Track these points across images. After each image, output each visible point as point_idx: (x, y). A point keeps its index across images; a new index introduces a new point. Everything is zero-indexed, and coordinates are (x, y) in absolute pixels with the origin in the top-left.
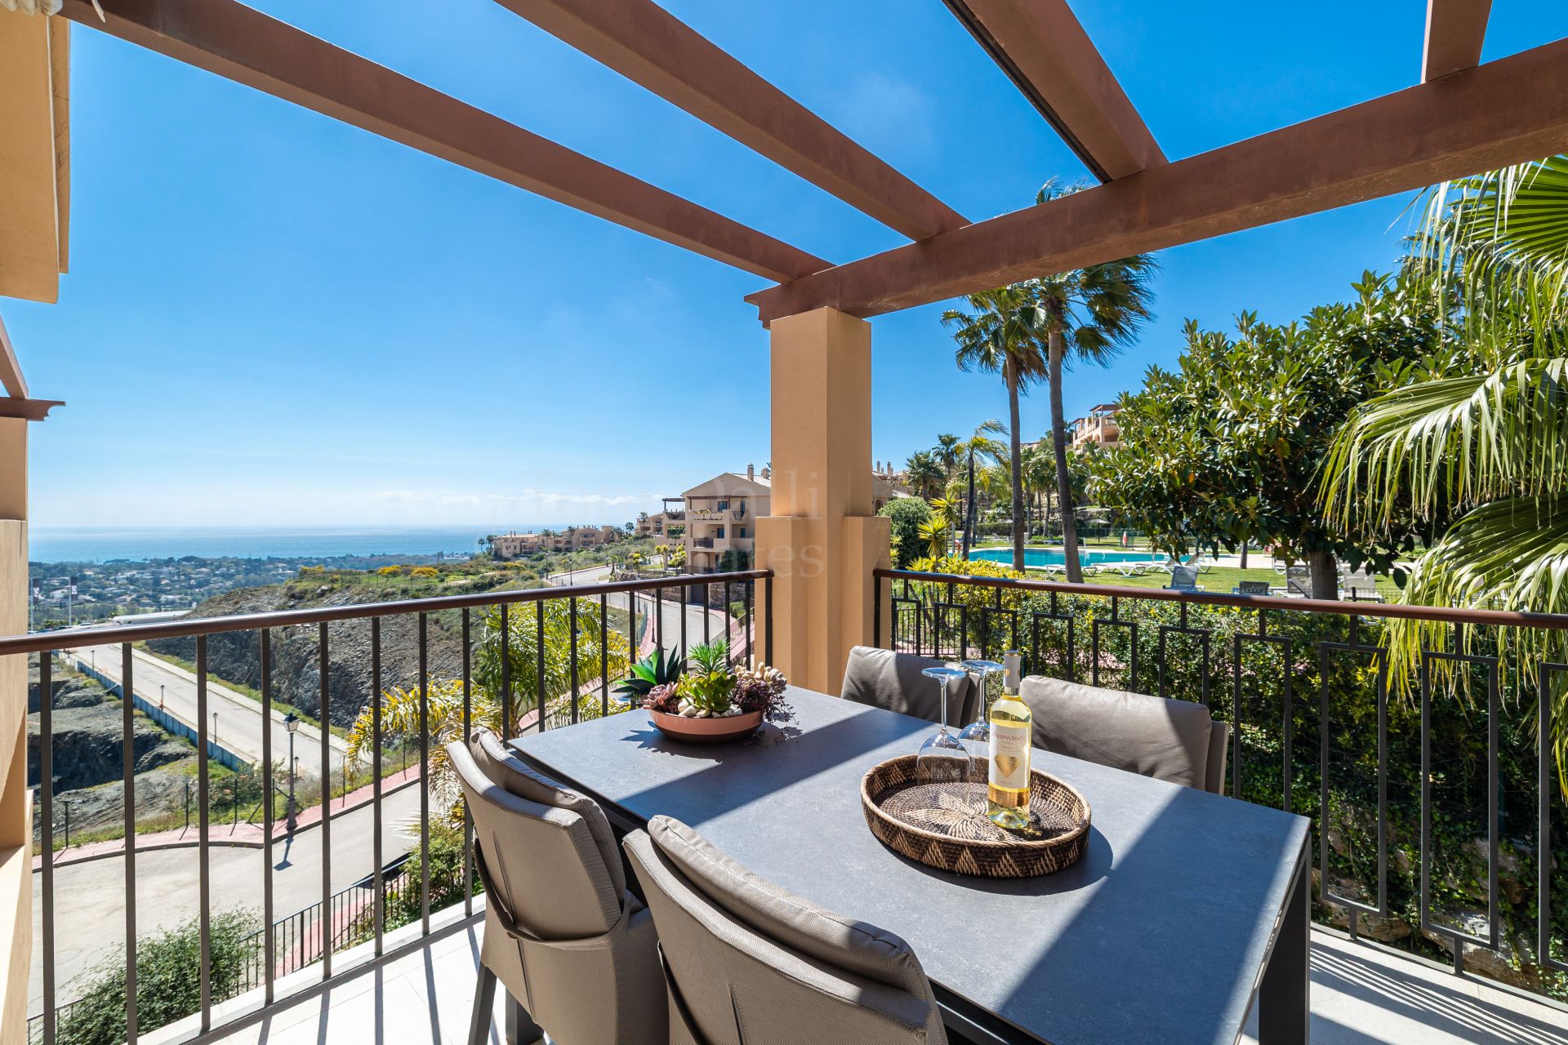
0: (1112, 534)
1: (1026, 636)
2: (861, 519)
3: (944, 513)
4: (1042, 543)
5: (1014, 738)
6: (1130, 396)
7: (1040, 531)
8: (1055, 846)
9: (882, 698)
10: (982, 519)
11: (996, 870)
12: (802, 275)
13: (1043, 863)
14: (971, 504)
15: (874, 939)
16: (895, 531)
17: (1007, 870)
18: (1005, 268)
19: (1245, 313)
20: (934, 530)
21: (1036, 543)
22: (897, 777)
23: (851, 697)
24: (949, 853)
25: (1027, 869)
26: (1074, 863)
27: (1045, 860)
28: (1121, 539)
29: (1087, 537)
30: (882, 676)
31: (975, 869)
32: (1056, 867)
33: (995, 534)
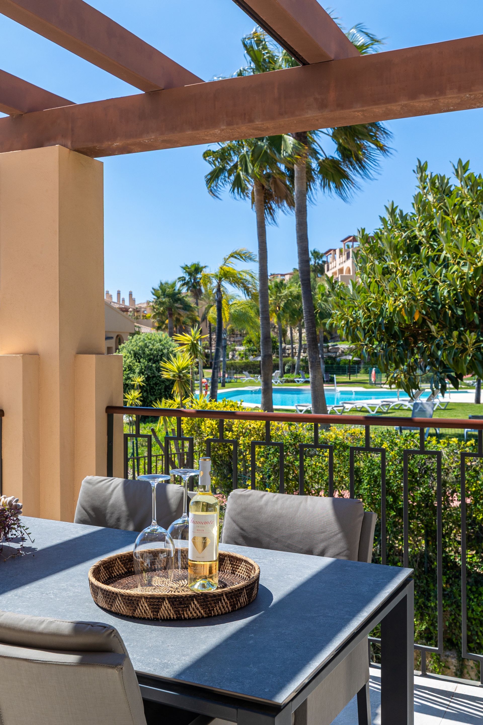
0: (362, 371)
1: (269, 477)
2: (94, 356)
3: (189, 350)
4: (294, 382)
5: (206, 523)
6: (366, 232)
7: (292, 369)
8: (230, 593)
9: (112, 521)
10: (233, 356)
11: (187, 614)
12: (31, 111)
13: (220, 605)
14: (219, 339)
15: (92, 626)
16: (137, 370)
17: (195, 613)
18: (224, 127)
19: (460, 161)
20: (178, 368)
21: (287, 381)
22: (120, 569)
23: (83, 521)
24: (154, 605)
25: (209, 610)
26: (244, 607)
27: (222, 603)
28: (370, 376)
29: (338, 374)
30: (111, 502)
31: (172, 615)
32: (230, 608)
33: (246, 373)
